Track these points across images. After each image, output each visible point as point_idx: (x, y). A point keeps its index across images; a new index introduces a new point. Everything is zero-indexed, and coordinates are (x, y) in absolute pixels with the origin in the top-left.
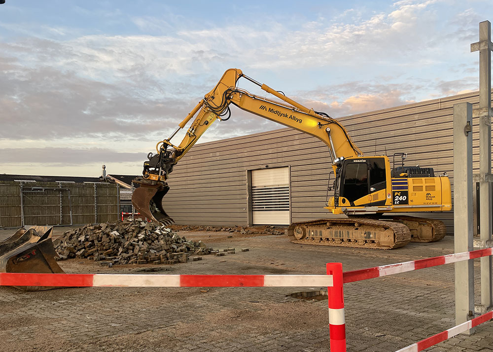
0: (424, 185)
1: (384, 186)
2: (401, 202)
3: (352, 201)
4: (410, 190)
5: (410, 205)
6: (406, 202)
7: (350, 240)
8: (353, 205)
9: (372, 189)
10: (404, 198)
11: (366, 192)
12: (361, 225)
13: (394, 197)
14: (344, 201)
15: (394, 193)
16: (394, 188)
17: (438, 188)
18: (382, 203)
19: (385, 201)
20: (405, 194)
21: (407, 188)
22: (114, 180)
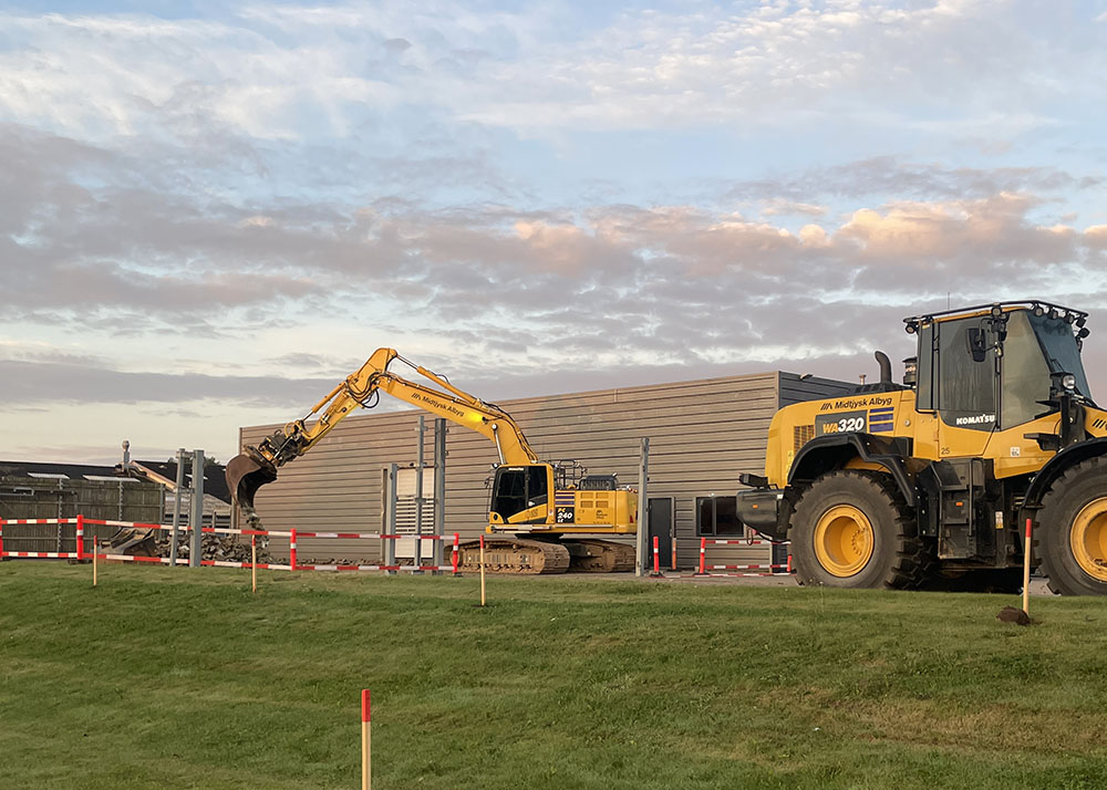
0: (594, 500)
1: (545, 501)
2: (566, 521)
3: (505, 517)
4: (577, 507)
5: (577, 523)
6: (572, 520)
7: (506, 566)
8: (507, 523)
9: (531, 504)
10: (569, 516)
11: (524, 507)
12: (520, 547)
13: (557, 514)
14: (496, 518)
15: (557, 509)
16: (557, 503)
17: (612, 505)
18: (542, 521)
19: (546, 519)
20: (571, 510)
21: (573, 503)
22: (145, 473)
